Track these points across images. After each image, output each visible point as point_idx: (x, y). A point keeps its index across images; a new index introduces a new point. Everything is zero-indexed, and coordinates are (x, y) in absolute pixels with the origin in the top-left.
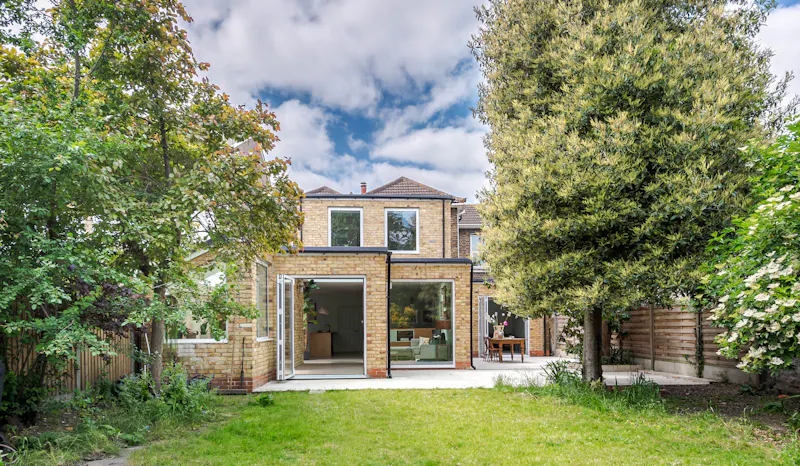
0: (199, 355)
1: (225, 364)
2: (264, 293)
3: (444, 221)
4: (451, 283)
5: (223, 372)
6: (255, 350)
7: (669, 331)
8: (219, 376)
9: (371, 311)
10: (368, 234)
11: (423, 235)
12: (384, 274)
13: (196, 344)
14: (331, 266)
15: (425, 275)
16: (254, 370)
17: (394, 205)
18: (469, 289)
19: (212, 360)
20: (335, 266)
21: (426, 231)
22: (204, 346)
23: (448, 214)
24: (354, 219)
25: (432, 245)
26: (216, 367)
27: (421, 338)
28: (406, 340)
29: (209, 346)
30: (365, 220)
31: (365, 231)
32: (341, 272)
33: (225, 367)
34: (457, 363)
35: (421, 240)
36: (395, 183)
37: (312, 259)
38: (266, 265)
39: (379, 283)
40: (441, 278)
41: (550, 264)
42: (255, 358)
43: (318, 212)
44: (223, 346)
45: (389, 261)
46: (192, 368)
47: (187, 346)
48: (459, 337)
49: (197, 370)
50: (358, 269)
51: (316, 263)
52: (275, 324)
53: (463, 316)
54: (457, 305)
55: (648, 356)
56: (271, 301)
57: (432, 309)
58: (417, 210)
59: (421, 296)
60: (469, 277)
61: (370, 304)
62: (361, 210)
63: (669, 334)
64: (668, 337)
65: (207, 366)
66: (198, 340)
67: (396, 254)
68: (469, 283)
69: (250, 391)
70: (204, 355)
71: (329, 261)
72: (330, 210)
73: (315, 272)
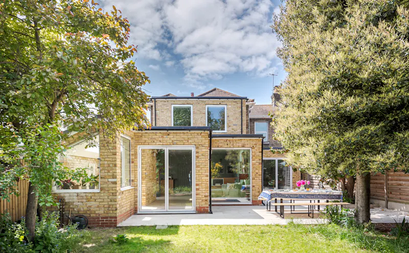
0: (80, 200)
1: (98, 207)
2: (128, 157)
3: (242, 112)
4: (249, 151)
5: (97, 212)
6: (119, 197)
7: (401, 182)
8: (94, 215)
9: (199, 169)
10: (196, 120)
11: (229, 121)
12: (207, 144)
13: (78, 193)
14: (172, 139)
15: (233, 145)
16: (118, 211)
17: (211, 103)
18: (261, 154)
19: (89, 204)
20: (175, 139)
21: (231, 119)
22: (84, 195)
23: (244, 109)
24: (187, 112)
25: (234, 127)
26: (92, 209)
27: (228, 184)
28: (219, 185)
29: (87, 195)
30: (193, 112)
31: (194, 119)
32: (179, 143)
33: (98, 209)
34: (253, 201)
35: (228, 124)
36: (212, 91)
37: (160, 134)
38: (130, 139)
39: (204, 150)
40: (243, 147)
41: (348, 135)
42: (119, 202)
43: (165, 108)
44: (96, 195)
45: (211, 136)
46: (75, 209)
47: (72, 195)
48: (254, 184)
49: (78, 211)
50: (190, 141)
51: (162, 137)
52: (135, 177)
53: (257, 171)
54: (253, 164)
55: (383, 198)
56: (133, 162)
57: (233, 166)
58: (225, 106)
59: (227, 158)
60: (261, 146)
61: (198, 164)
62: (191, 106)
63: (400, 185)
64: (400, 187)
65: (85, 208)
66: (80, 190)
67: (214, 132)
68: (261, 150)
69: (115, 226)
70: (83, 200)
71: (171, 136)
72: (173, 106)
73: (162, 143)
